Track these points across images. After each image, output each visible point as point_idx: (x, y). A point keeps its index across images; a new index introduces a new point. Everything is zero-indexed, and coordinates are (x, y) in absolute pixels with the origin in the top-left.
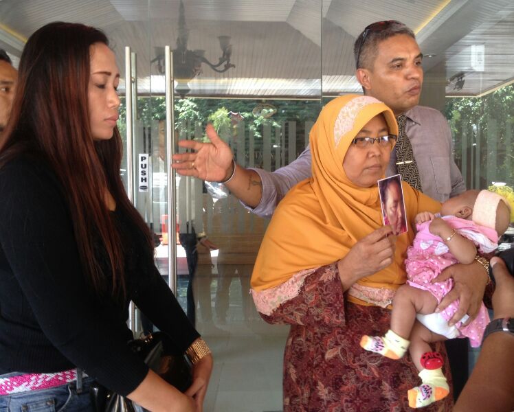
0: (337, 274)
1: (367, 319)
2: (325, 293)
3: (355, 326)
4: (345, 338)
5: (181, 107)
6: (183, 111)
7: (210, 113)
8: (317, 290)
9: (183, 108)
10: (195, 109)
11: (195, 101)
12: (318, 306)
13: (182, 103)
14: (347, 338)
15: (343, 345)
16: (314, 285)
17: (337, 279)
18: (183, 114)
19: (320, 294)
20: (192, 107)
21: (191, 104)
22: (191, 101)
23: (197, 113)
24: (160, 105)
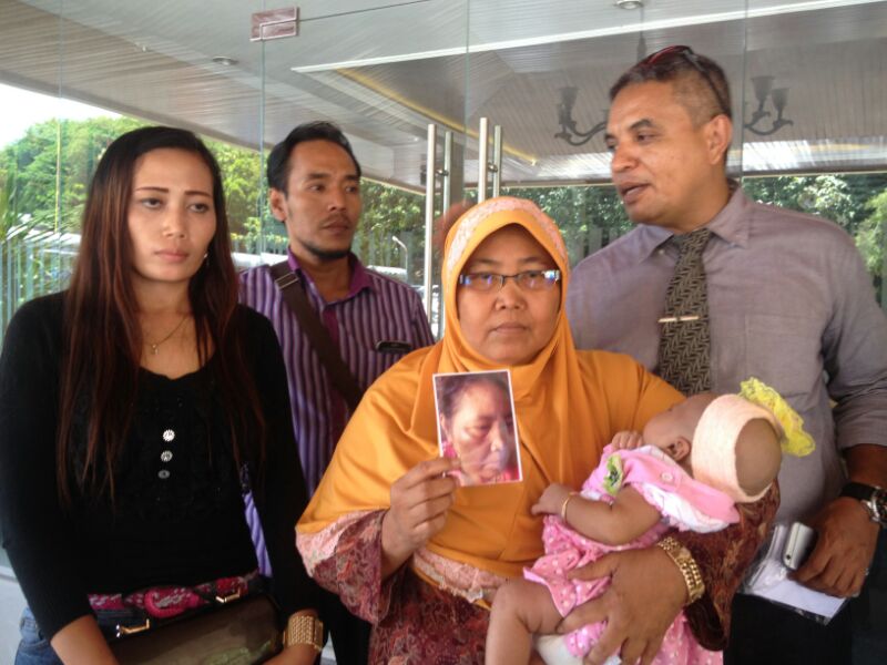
0: (379, 533)
1: (449, 616)
2: (363, 561)
3: (430, 625)
4: (415, 642)
5: (819, 189)
6: (823, 195)
7: (873, 195)
8: (352, 553)
9: (823, 191)
10: (845, 191)
11: (844, 179)
12: (349, 582)
13: (823, 182)
14: (418, 643)
15: (411, 653)
16: (351, 545)
17: (377, 543)
18: (822, 199)
19: (356, 562)
20: (839, 187)
21: (838, 183)
22: (837, 178)
23: (848, 198)
24: (785, 188)
